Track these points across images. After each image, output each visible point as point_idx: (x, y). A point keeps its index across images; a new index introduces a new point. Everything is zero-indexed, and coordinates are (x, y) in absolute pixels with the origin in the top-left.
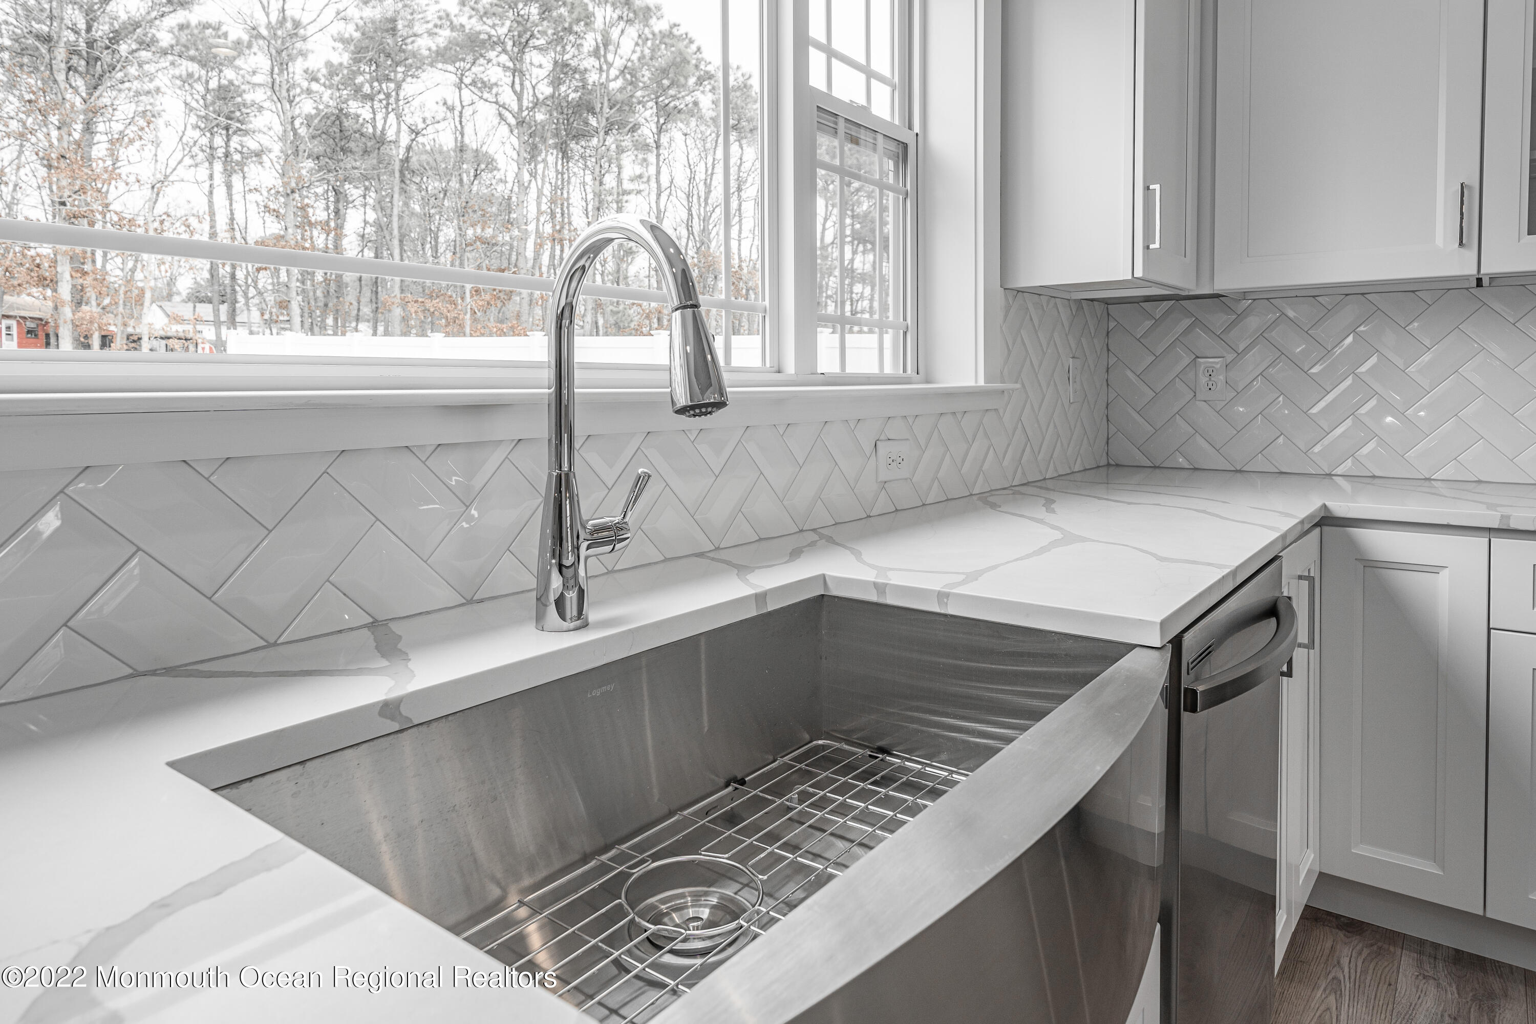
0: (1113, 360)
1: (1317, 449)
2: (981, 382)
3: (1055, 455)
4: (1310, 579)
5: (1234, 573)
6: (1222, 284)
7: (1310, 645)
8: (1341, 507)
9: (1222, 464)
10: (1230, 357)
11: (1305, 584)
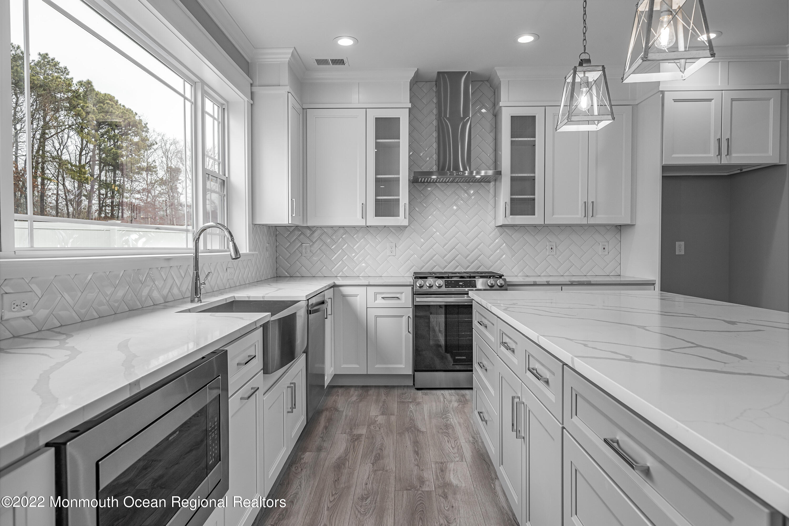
0: (278, 244)
1: (333, 270)
2: (248, 252)
3: (264, 273)
4: (331, 298)
5: (316, 291)
6: (309, 224)
7: (331, 314)
8: (338, 283)
9: (309, 275)
10: (311, 244)
11: (330, 300)
